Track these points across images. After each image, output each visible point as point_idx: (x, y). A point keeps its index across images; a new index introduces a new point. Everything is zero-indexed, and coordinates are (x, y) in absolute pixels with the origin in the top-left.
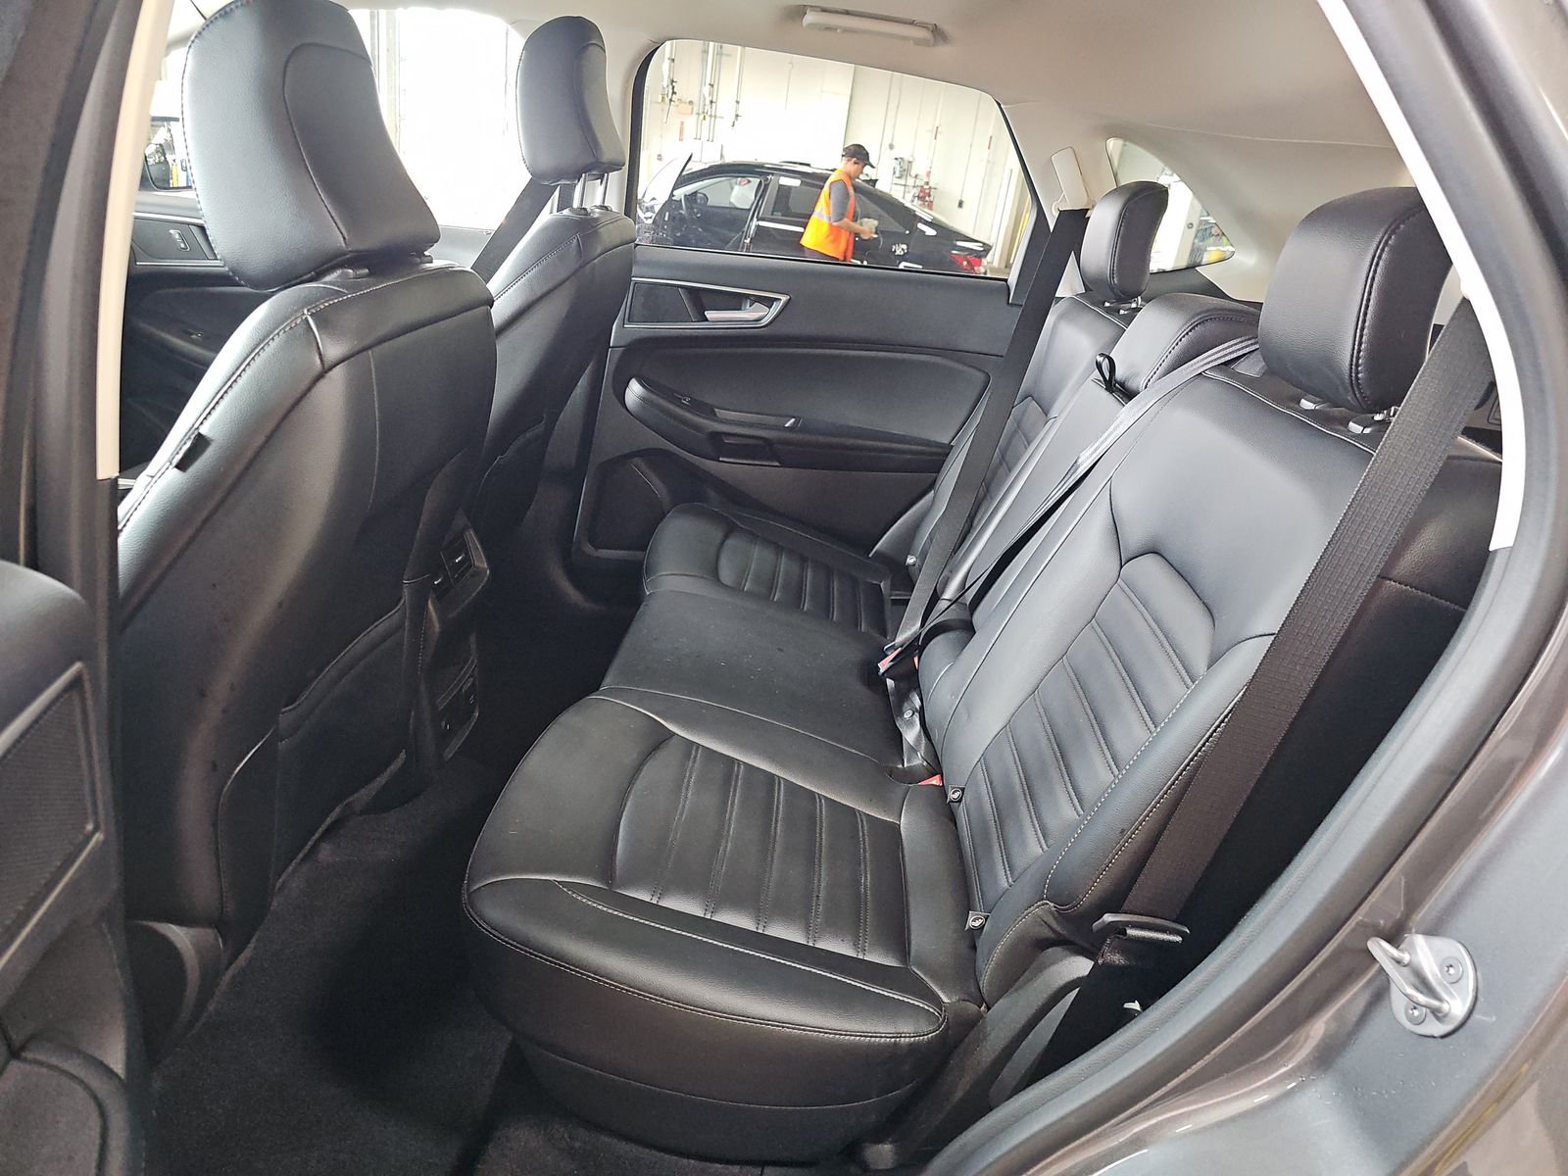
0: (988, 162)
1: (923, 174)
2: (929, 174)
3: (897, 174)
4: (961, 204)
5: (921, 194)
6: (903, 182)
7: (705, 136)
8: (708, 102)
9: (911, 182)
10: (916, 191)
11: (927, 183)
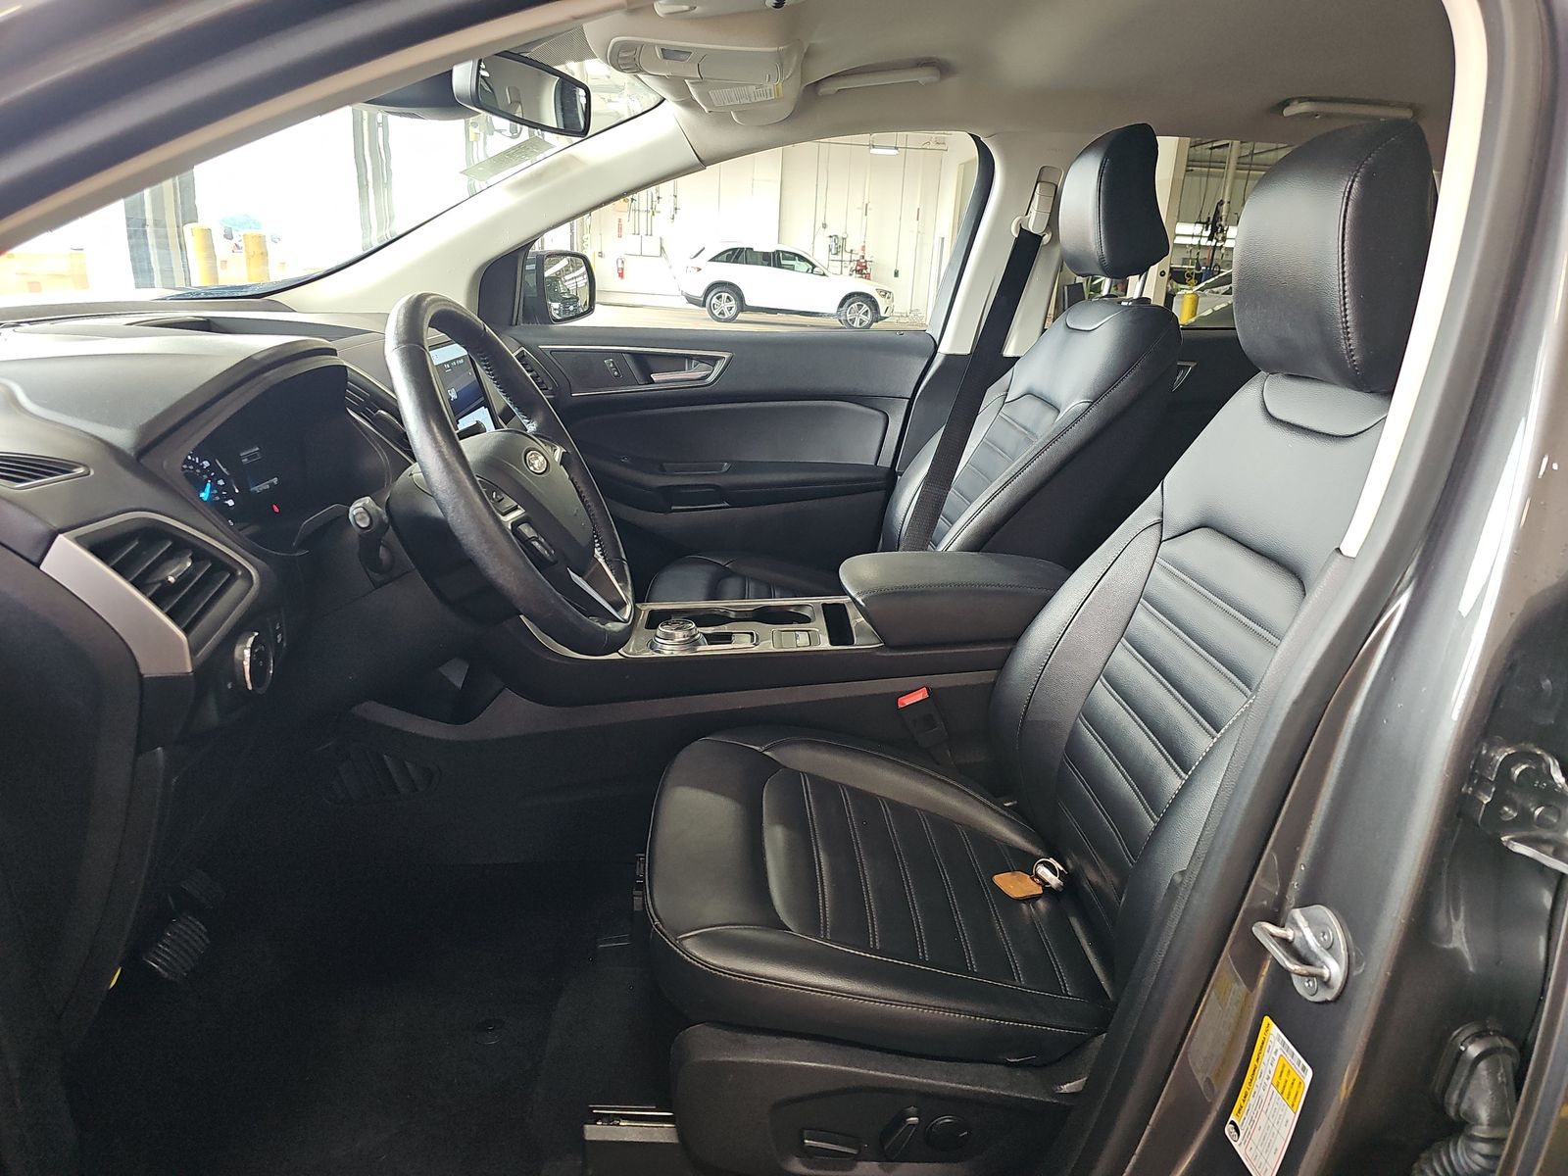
0: (919, 232)
1: (857, 249)
2: (863, 248)
3: (833, 251)
4: (896, 274)
5: (859, 268)
6: (839, 257)
7: (643, 232)
8: (655, 199)
9: (847, 257)
10: (853, 265)
11: (863, 257)
